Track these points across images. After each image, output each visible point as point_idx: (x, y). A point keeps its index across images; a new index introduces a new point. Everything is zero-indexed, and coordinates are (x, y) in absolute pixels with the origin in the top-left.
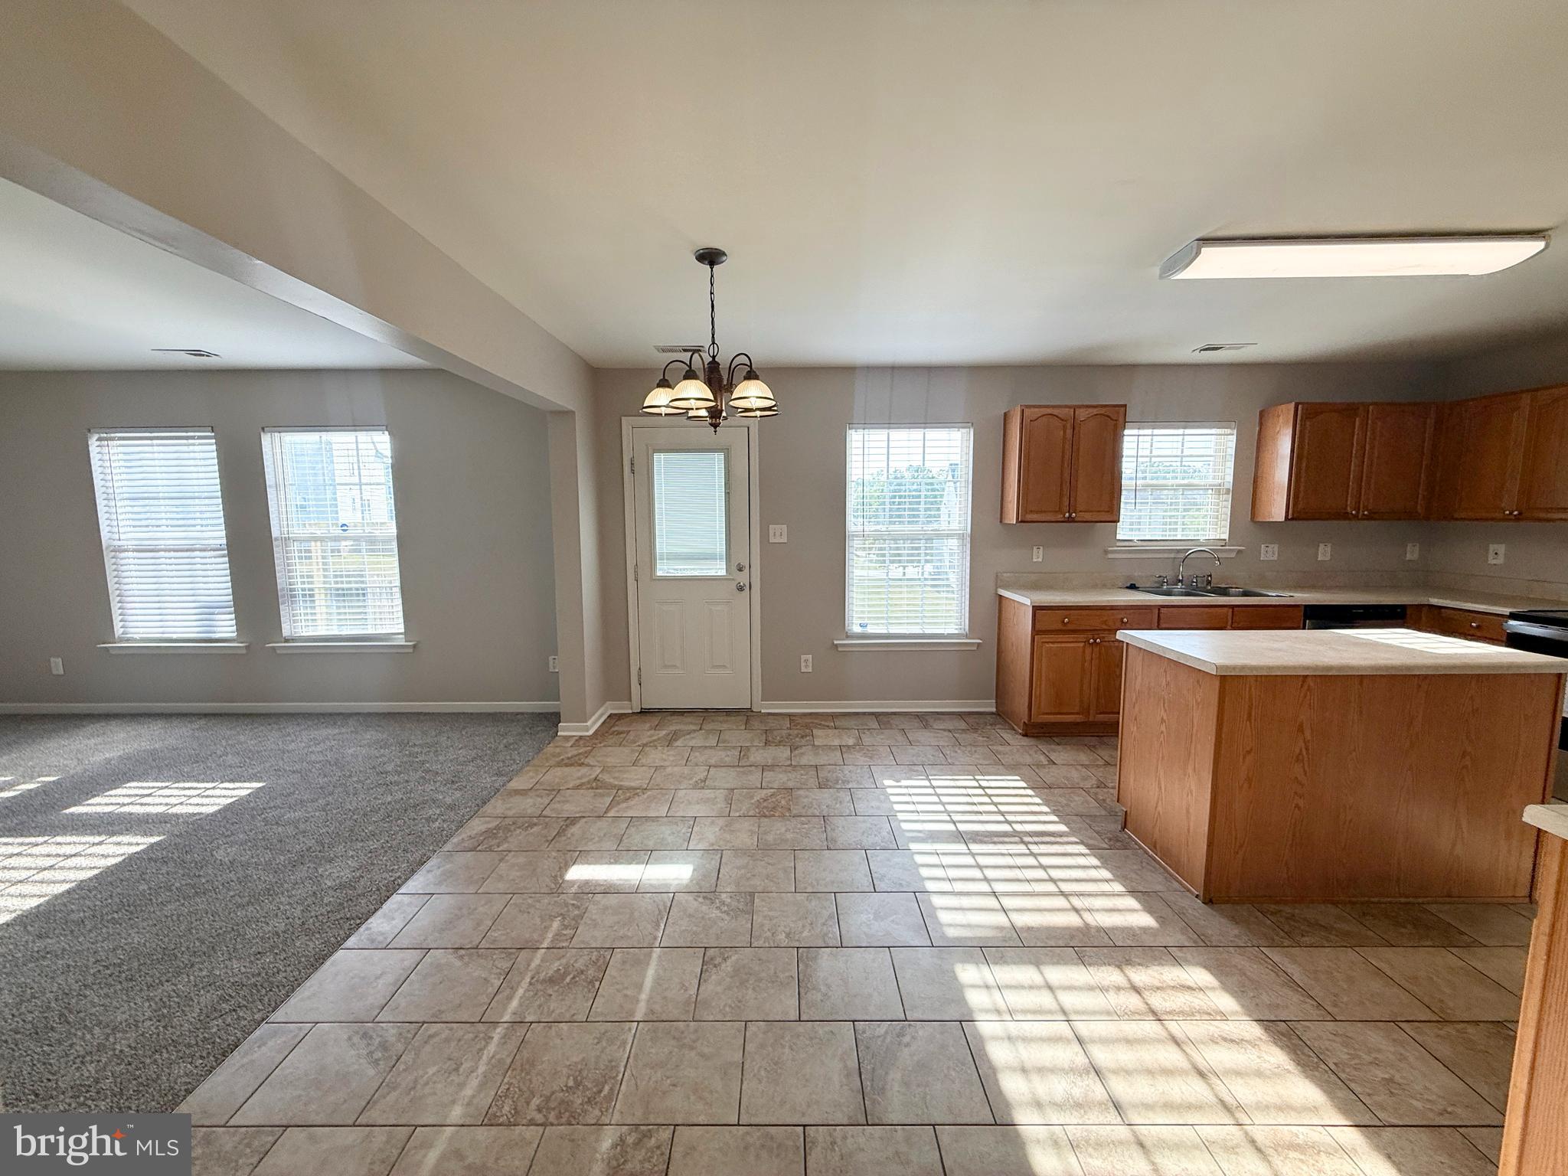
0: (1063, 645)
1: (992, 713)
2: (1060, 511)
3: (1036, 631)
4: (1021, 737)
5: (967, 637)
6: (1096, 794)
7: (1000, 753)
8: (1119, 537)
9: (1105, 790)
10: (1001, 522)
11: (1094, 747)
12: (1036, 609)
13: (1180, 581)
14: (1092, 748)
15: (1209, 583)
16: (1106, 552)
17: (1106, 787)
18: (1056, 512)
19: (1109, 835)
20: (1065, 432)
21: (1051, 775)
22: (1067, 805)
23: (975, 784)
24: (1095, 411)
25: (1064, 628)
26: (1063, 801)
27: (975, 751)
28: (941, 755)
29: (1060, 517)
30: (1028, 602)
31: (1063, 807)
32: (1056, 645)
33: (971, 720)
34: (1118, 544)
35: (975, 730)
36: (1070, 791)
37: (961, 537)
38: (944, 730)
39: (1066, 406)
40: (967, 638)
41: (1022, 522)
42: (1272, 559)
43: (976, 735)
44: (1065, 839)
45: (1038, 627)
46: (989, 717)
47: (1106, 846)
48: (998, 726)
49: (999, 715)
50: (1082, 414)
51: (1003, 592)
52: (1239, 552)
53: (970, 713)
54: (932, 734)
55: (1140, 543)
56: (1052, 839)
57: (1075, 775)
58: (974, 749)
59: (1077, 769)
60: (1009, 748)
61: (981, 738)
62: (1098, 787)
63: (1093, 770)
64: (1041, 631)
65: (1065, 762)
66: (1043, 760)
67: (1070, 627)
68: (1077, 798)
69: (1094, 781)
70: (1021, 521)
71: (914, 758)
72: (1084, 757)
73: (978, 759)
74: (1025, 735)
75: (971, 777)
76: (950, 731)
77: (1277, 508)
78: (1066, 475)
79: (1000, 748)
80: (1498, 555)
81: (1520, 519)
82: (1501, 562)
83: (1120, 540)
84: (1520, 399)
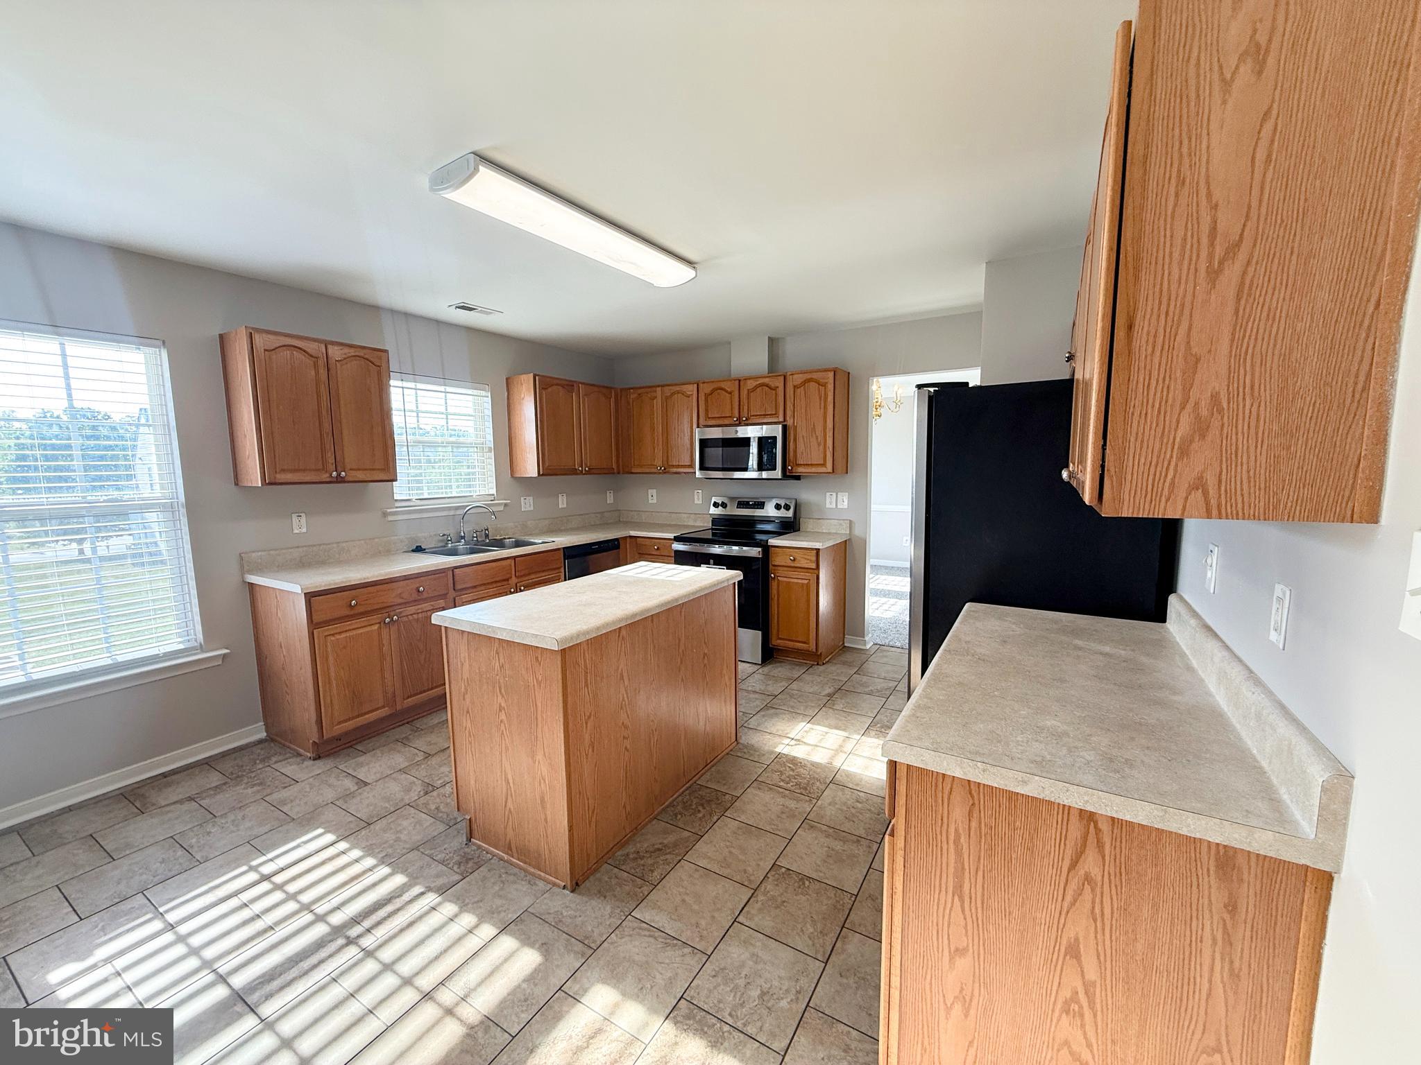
0: (354, 632)
1: (260, 742)
2: (324, 469)
3: (313, 624)
4: (311, 762)
5: (202, 649)
6: (426, 805)
7: (284, 802)
8: (396, 497)
9: (435, 793)
10: (237, 484)
11: (407, 738)
12: (310, 597)
13: (463, 538)
14: (405, 742)
15: (487, 536)
16: (385, 515)
17: (434, 788)
18: (318, 470)
19: (456, 858)
20: (317, 373)
21: (364, 804)
22: (398, 840)
23: (253, 876)
24: (352, 352)
25: (352, 613)
26: (389, 836)
27: (244, 818)
28: (180, 852)
29: (325, 477)
30: (297, 589)
31: (391, 846)
32: (343, 635)
33: (228, 766)
34: (397, 504)
35: (237, 779)
36: (394, 816)
37: (169, 508)
38: (180, 802)
39: (315, 340)
40: (203, 651)
41: (270, 484)
42: (529, 509)
43: (239, 789)
44: (407, 897)
45: (316, 619)
46: (257, 750)
47: (457, 877)
48: (274, 759)
49: (273, 740)
50: (336, 353)
51: (253, 579)
52: (506, 505)
53: (224, 755)
54: (155, 821)
55: (419, 502)
56: (389, 908)
57: (394, 788)
58: (240, 815)
59: (394, 779)
60: (296, 788)
61: (250, 791)
62: (426, 793)
63: (413, 772)
64: (320, 623)
65: (378, 776)
66: (349, 784)
67: (361, 609)
68: (405, 823)
69: (418, 788)
70: (269, 482)
71: (122, 887)
72: (399, 759)
73: (251, 828)
74: (318, 757)
75: (244, 868)
76: (191, 799)
77: (530, 466)
78: (327, 426)
79: (285, 794)
80: (653, 496)
81: (665, 472)
82: (655, 501)
83: (396, 500)
84: (656, 391)
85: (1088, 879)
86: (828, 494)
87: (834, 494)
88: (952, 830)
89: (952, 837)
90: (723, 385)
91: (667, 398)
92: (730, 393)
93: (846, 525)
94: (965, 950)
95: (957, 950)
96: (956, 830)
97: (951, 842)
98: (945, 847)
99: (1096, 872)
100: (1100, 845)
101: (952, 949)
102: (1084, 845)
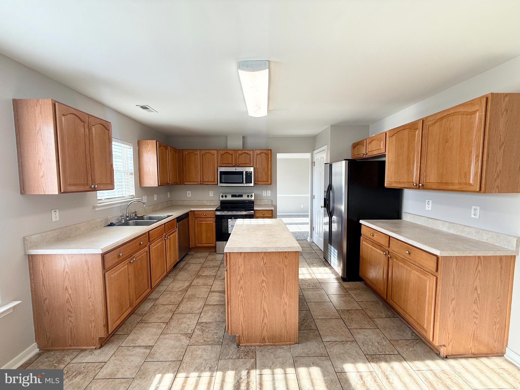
0: (120, 271)
2: (87, 183)
3: (105, 270)
4: (99, 350)
8: (98, 198)
12: (103, 255)
15: (136, 215)
16: (94, 207)
18: (85, 184)
19: (242, 354)
20: (85, 131)
21: (165, 355)
22: (205, 360)
24: (98, 121)
25: (119, 260)
26: (199, 360)
29: (87, 188)
32: (116, 273)
34: (99, 202)
36: (188, 353)
41: (64, 193)
45: (107, 266)
47: (253, 360)
49: (47, 351)
50: (92, 121)
57: (170, 342)
62: (190, 338)
64: (109, 268)
65: (153, 341)
66: (142, 350)
68: (198, 353)
69: (183, 337)
74: (102, 346)
77: (155, 182)
80: (189, 194)
81: (201, 184)
82: (190, 196)
83: (98, 200)
84: (197, 152)
85: (479, 271)
86: (264, 191)
87: (266, 191)
88: (452, 269)
89: (452, 272)
90: (229, 152)
91: (204, 154)
92: (232, 155)
93: (270, 202)
94: (454, 298)
95: (453, 299)
96: (453, 269)
97: (452, 273)
98: (451, 274)
99: (480, 269)
100: (481, 263)
101: (452, 299)
102: (478, 264)
